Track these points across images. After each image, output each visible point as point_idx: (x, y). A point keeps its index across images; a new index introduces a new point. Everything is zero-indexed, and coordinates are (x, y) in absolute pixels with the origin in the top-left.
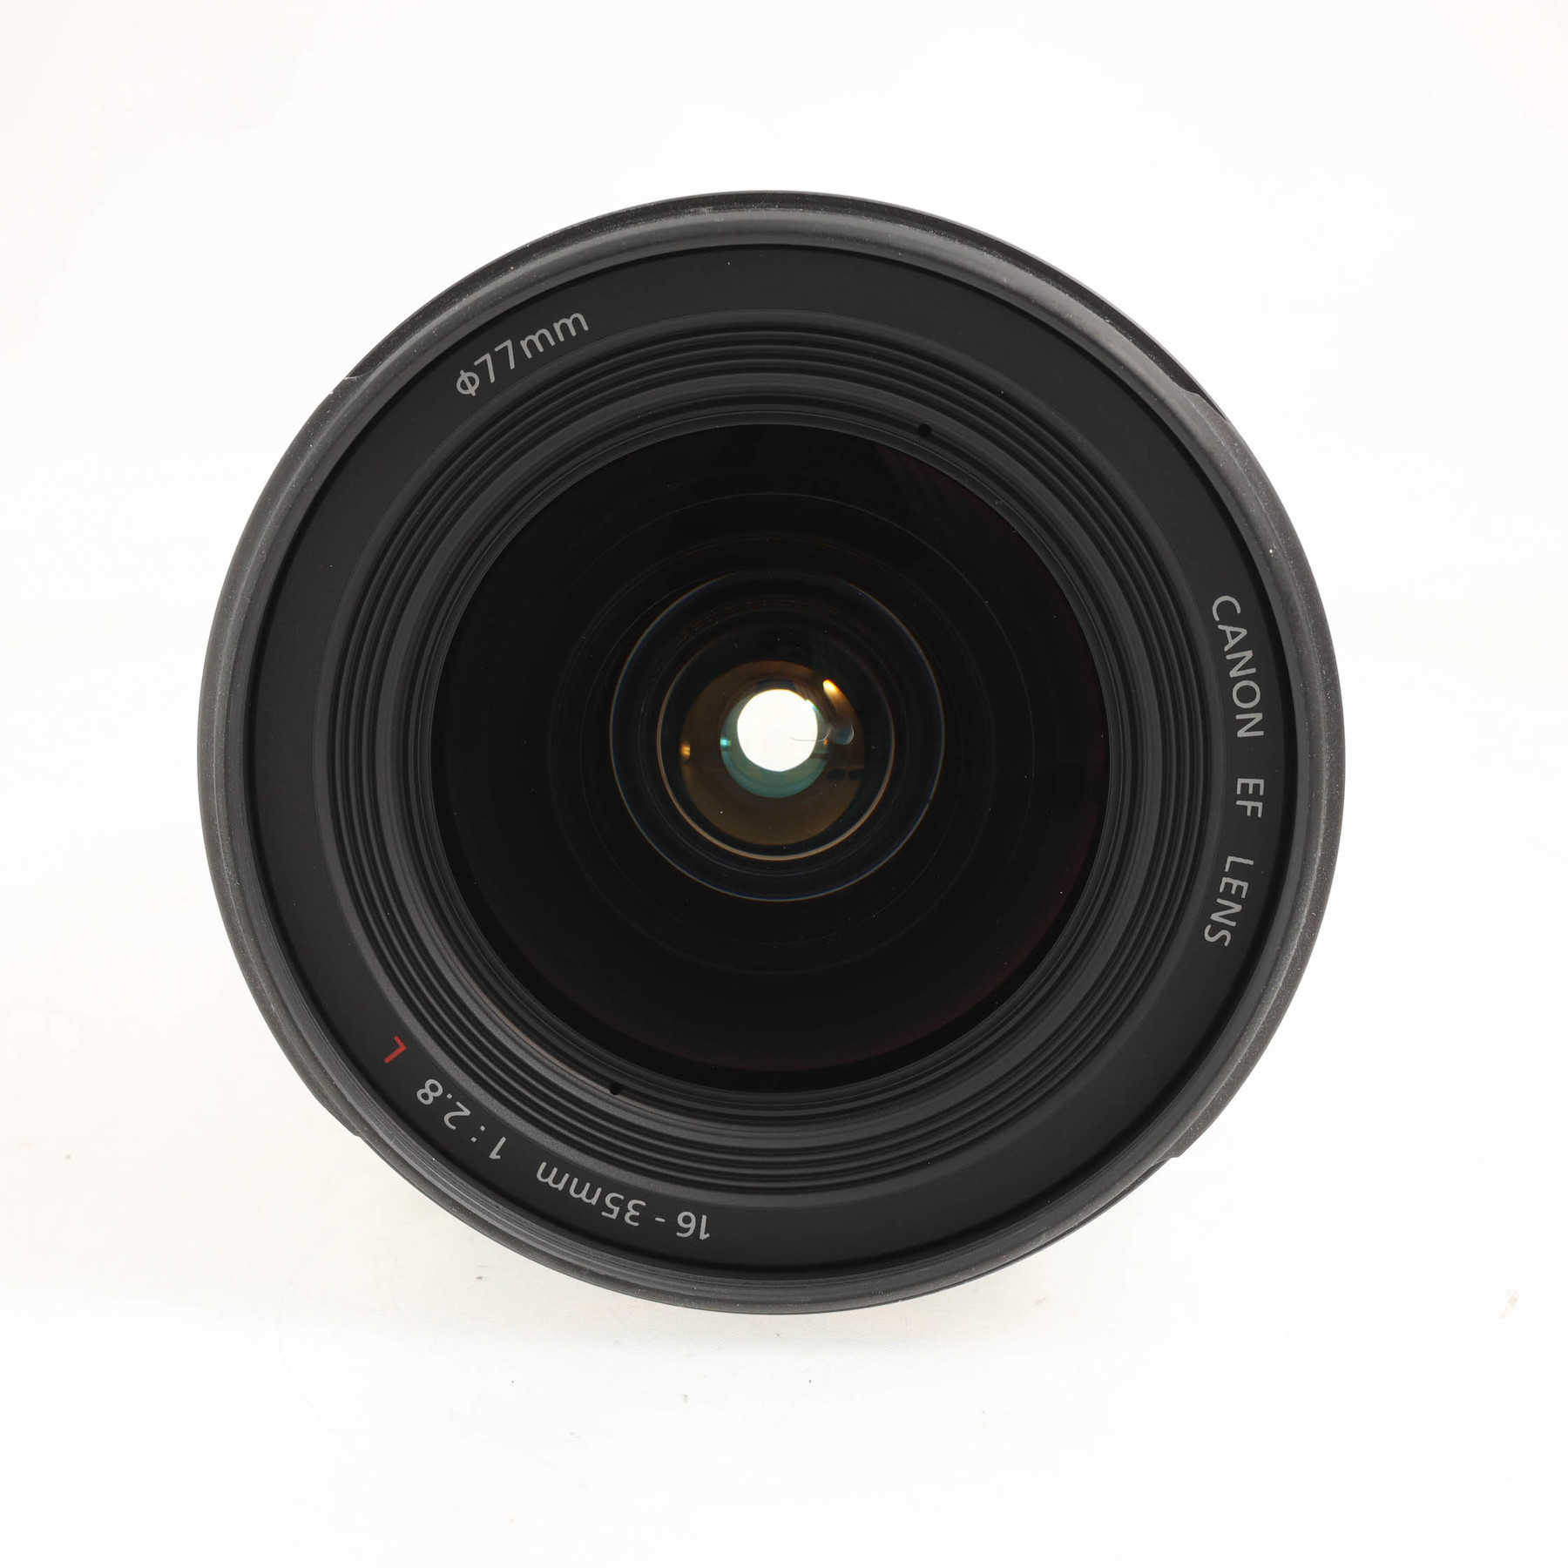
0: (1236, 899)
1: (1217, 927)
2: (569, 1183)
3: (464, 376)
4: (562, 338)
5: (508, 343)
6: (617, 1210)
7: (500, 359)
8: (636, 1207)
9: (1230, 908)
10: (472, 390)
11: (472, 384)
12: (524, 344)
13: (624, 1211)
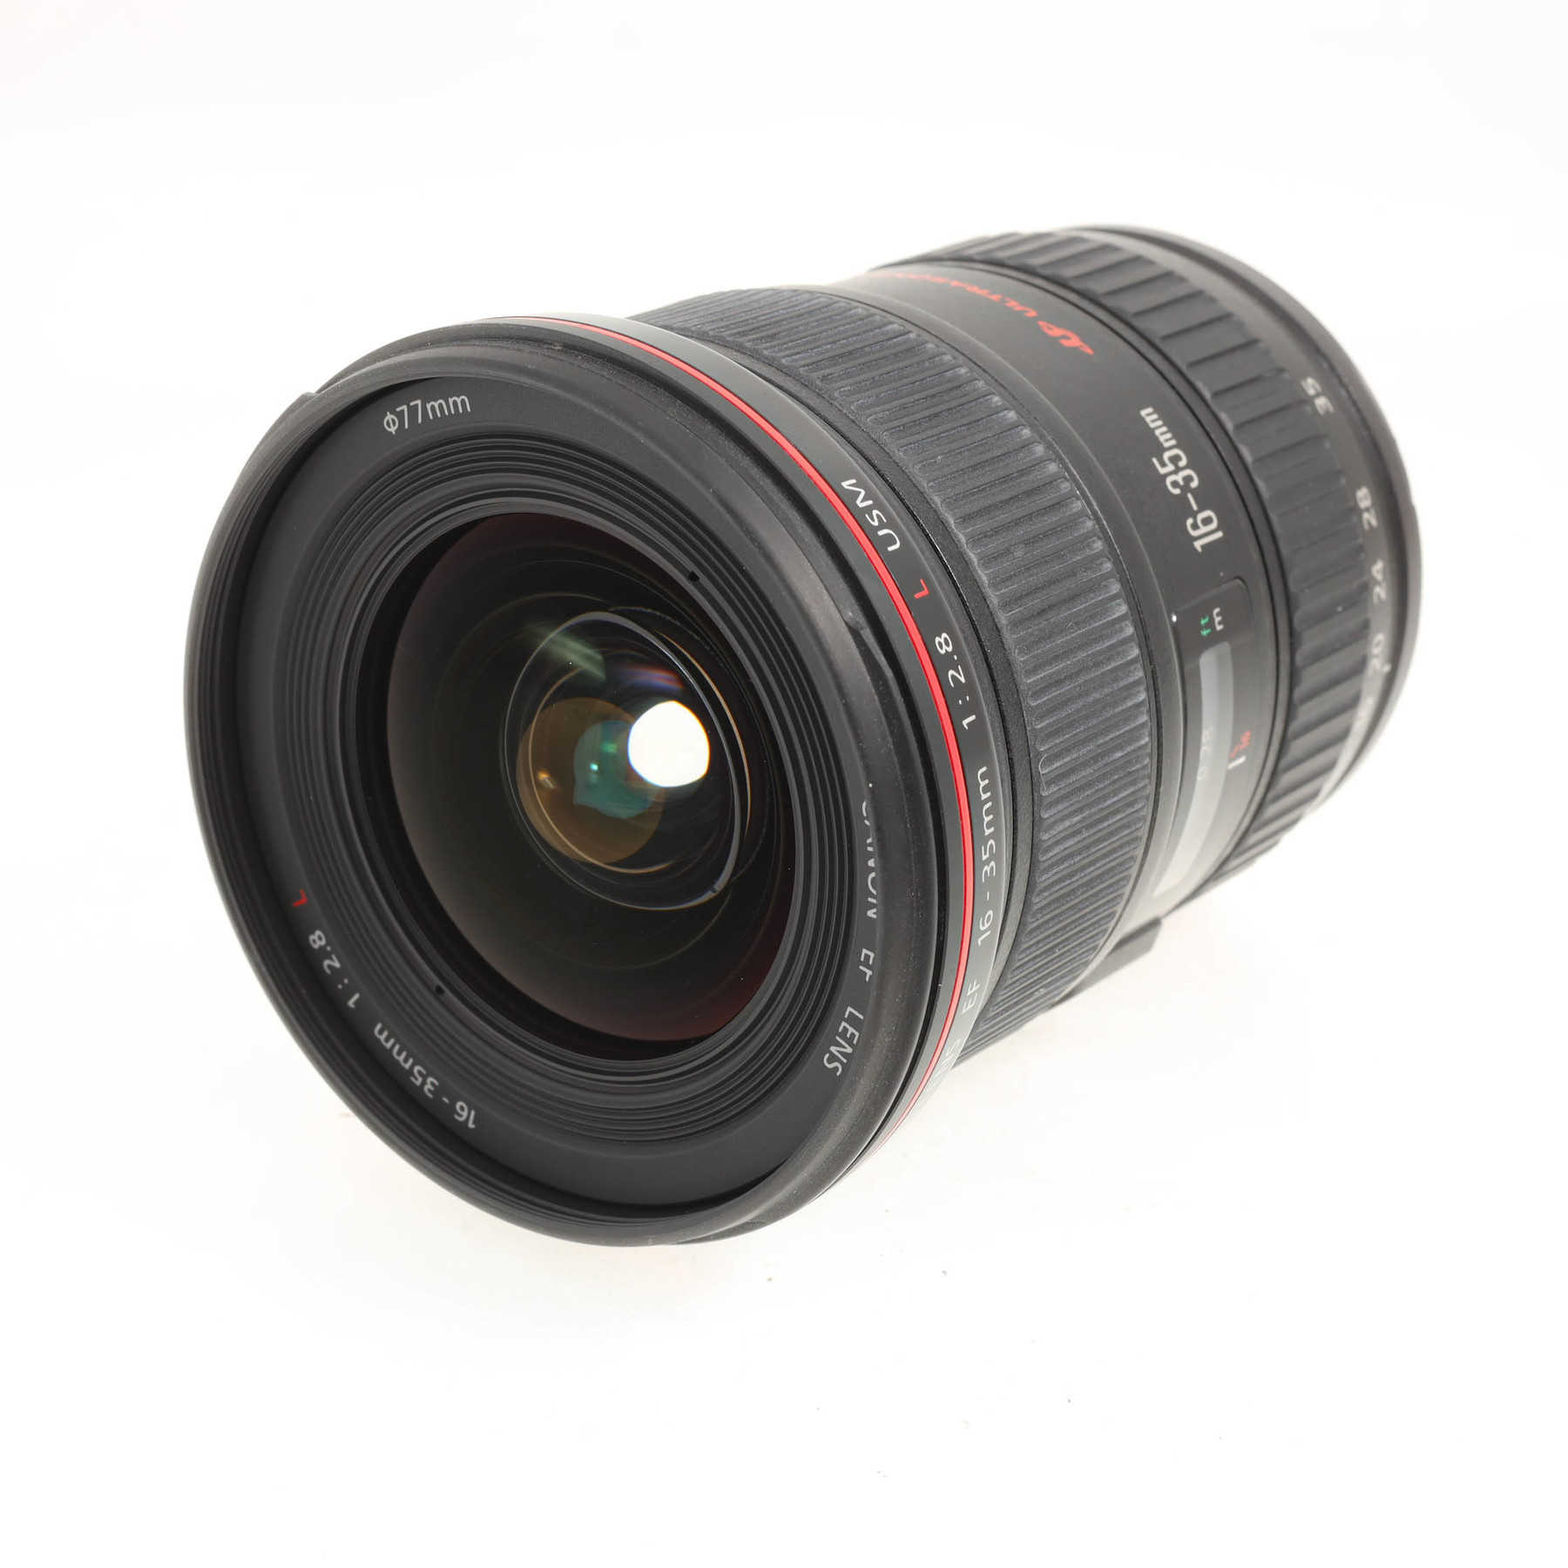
0: (850, 1041)
1: (833, 1058)
2: (393, 1046)
3: (389, 417)
4: (453, 412)
5: (419, 402)
6: (420, 1079)
7: (412, 411)
8: (433, 1084)
9: (844, 1047)
10: (393, 430)
11: (394, 424)
12: (428, 406)
13: (424, 1083)
